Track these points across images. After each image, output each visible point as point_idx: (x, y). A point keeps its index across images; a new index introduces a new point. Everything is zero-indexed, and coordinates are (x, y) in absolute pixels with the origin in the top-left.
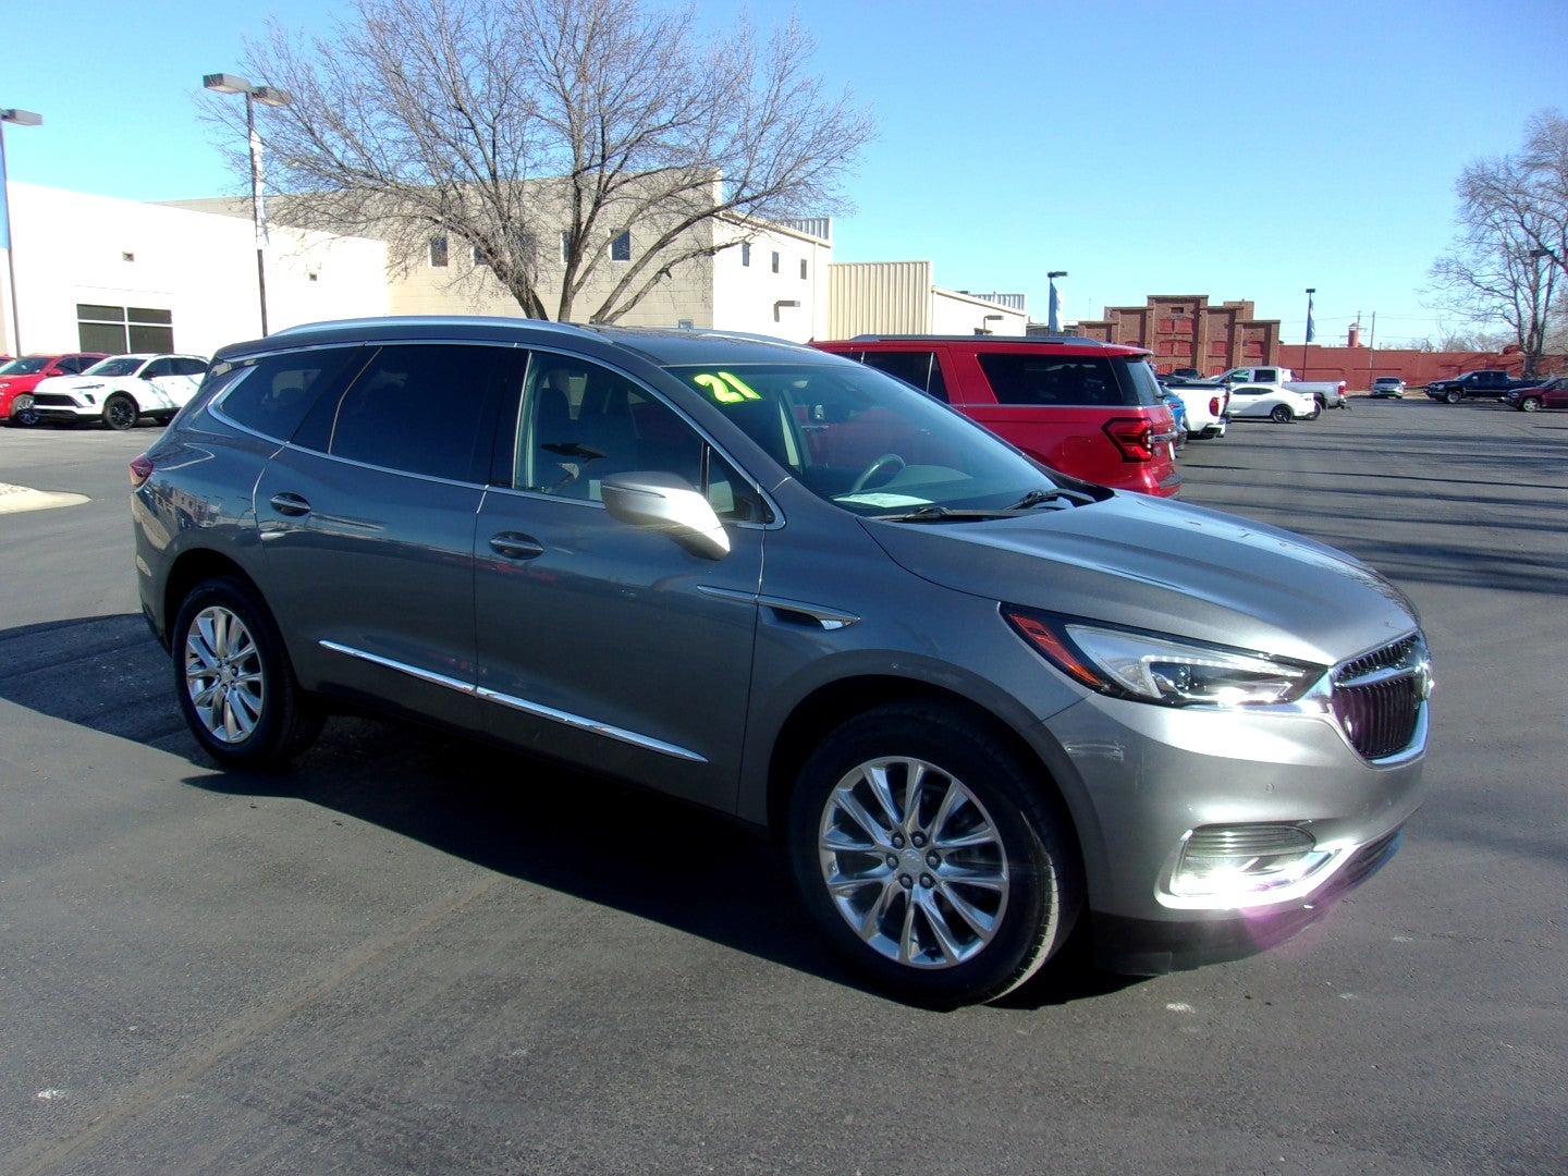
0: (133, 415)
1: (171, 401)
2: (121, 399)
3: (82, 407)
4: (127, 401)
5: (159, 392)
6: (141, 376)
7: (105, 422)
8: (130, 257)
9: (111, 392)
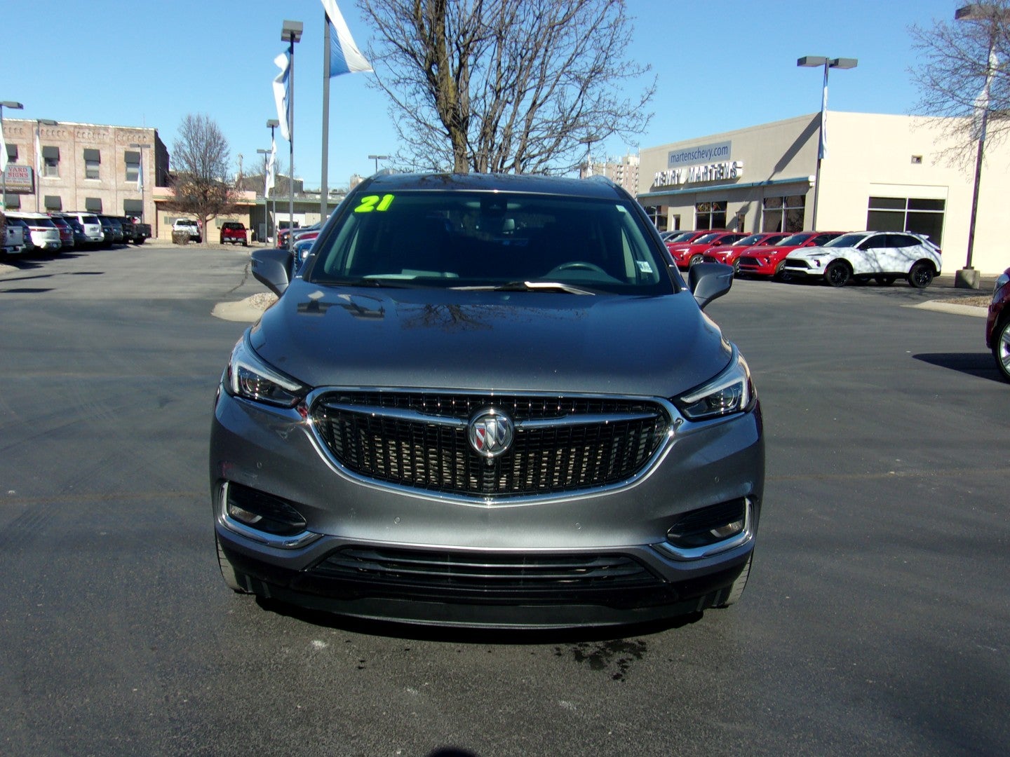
0: (848, 276)
1: (879, 267)
2: (841, 264)
3: (811, 268)
4: (845, 266)
5: (871, 260)
6: (858, 248)
7: (826, 279)
8: (919, 159)
9: (833, 258)
